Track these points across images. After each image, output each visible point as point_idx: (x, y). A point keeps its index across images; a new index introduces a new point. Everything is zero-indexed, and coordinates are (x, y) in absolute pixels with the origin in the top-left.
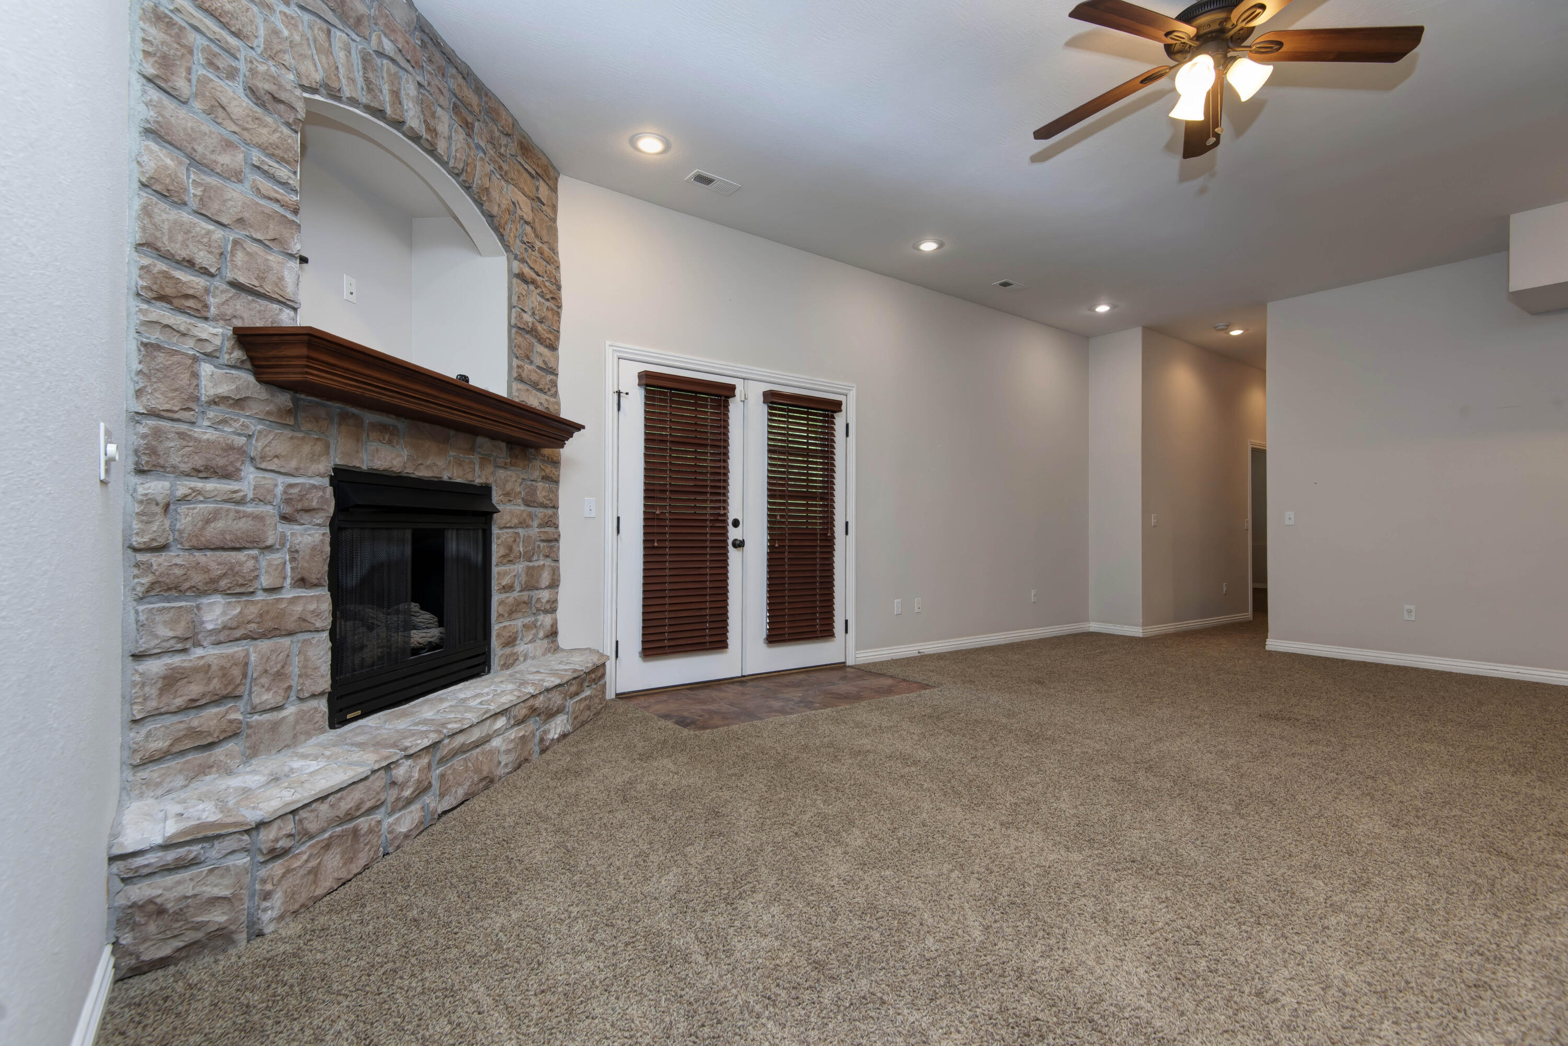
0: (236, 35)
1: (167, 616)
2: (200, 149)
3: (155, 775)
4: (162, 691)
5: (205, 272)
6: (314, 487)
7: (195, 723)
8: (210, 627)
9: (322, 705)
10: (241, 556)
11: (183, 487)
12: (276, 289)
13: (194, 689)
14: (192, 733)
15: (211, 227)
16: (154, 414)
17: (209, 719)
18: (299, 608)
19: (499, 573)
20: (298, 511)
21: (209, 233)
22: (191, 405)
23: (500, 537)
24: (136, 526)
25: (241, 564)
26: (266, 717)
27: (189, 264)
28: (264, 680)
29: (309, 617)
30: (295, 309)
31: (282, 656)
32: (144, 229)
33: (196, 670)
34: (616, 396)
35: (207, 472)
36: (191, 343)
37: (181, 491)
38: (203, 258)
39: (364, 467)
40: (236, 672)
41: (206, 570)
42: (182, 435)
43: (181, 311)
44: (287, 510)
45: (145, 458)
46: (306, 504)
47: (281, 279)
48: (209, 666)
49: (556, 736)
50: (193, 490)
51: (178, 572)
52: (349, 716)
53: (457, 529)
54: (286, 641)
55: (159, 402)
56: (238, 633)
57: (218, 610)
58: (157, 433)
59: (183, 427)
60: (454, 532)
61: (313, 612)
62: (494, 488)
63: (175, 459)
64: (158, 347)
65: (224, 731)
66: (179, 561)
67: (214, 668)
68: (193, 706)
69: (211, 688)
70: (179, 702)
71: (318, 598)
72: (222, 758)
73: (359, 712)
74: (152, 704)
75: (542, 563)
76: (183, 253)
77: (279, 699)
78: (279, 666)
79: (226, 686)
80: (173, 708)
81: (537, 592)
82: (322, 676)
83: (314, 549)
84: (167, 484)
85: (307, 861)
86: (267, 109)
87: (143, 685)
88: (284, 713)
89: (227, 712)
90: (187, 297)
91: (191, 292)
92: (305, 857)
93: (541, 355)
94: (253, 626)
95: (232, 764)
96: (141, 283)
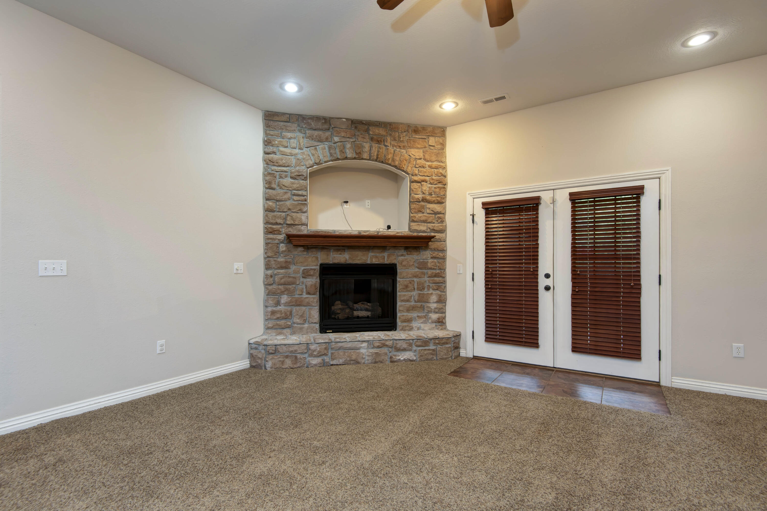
0: (288, 166)
1: (272, 299)
2: (278, 198)
3: (270, 332)
4: (271, 315)
5: (280, 224)
6: (312, 269)
7: (278, 323)
8: (282, 302)
9: (317, 326)
10: (290, 287)
11: (276, 272)
12: (300, 222)
13: (278, 315)
14: (277, 324)
15: (281, 213)
16: (268, 257)
17: (282, 322)
18: (307, 300)
19: (399, 295)
20: (307, 276)
21: (281, 215)
22: (277, 254)
23: (401, 281)
24: (265, 280)
25: (290, 289)
26: (299, 325)
27: (277, 224)
28: (297, 316)
29: (310, 302)
30: (307, 225)
31: (302, 311)
32: (266, 220)
33: (278, 311)
34: (471, 217)
35: (282, 268)
36: (277, 240)
37: (275, 272)
38: (279, 221)
39: (331, 263)
40: (288, 313)
41: (281, 289)
42: (275, 261)
43: (275, 234)
44: (304, 276)
45: (267, 266)
46: (309, 274)
47: (301, 219)
48: (281, 311)
49: (402, 359)
50: (278, 272)
51: (274, 290)
52: (327, 331)
53: (377, 279)
54: (304, 308)
55: (269, 254)
56: (291, 304)
57: (285, 298)
58: (269, 261)
59: (275, 259)
60: (376, 280)
61: (311, 301)
62: (398, 264)
63: (274, 266)
64: (269, 243)
65: (285, 326)
66: (275, 287)
67: (283, 311)
68: (278, 319)
69: (282, 316)
70: (275, 317)
71: (314, 298)
72: (285, 332)
73: (331, 331)
74: (269, 317)
75: (431, 292)
76: (275, 222)
77: (301, 322)
78: (301, 314)
79: (286, 316)
80: (274, 318)
81: (427, 304)
82: (315, 319)
83: (312, 285)
84: (271, 271)
85: (279, 358)
86: (297, 179)
87: (267, 313)
88: (305, 326)
89: (287, 322)
90: (275, 231)
91: (276, 230)
92: (278, 357)
93: (429, 208)
94: (294, 303)
95: (287, 334)
96: (265, 231)
